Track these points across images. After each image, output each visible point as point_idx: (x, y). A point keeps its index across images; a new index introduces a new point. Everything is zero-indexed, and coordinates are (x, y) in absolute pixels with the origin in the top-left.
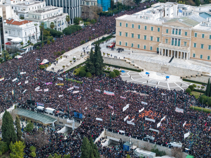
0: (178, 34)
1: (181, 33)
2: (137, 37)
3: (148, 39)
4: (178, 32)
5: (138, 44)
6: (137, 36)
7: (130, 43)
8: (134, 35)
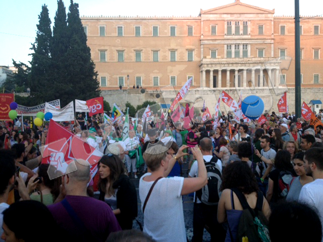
0: (241, 32)
1: (249, 29)
2: (134, 58)
3: (165, 57)
4: (241, 27)
5: (138, 75)
6: (133, 55)
7: (115, 76)
8: (125, 55)
